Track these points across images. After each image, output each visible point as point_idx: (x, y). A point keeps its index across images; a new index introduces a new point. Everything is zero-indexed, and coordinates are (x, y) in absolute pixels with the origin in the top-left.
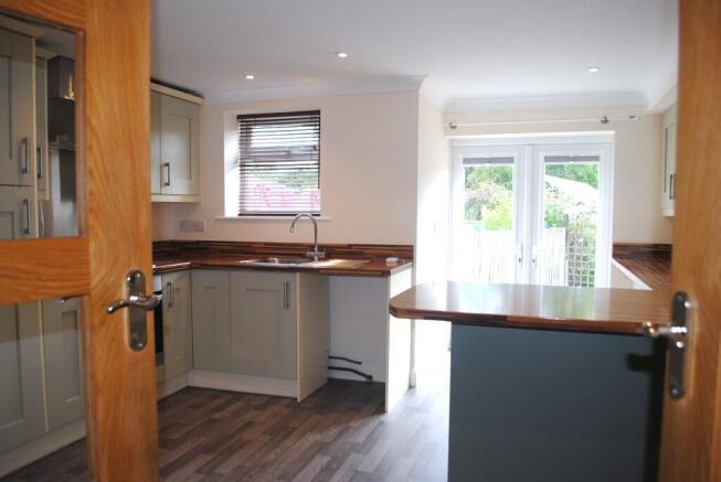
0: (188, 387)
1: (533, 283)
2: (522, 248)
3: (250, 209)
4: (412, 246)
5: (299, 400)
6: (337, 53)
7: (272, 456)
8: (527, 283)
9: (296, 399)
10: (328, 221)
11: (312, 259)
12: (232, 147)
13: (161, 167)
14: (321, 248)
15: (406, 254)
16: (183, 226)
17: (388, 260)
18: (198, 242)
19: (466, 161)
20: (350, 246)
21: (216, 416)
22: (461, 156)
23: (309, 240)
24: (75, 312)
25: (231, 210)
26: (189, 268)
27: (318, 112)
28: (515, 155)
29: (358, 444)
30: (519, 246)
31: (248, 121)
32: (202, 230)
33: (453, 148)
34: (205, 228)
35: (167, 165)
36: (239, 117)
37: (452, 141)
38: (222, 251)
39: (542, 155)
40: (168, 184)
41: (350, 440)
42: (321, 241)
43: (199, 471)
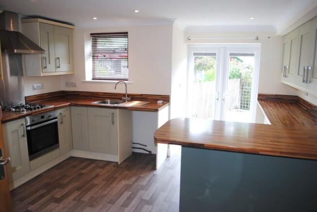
0: (71, 157)
1: (222, 120)
2: (219, 94)
3: (97, 76)
4: (169, 96)
5: (119, 163)
6: (134, 10)
7: (106, 192)
8: (220, 120)
9: (117, 163)
10: (132, 84)
11: (124, 101)
12: (88, 48)
13: (56, 60)
14: (129, 95)
15: (166, 99)
16: (67, 84)
17: (158, 102)
18: (74, 92)
19: (195, 54)
20: (141, 95)
21: (83, 171)
22: (193, 52)
23: (123, 92)
25: (89, 77)
26: (70, 105)
27: (127, 33)
28: (217, 52)
29: (143, 186)
30: (217, 93)
31: (95, 36)
32: (76, 86)
33: (189, 48)
34: (77, 85)
35: (58, 58)
36: (91, 34)
38: (85, 96)
39: (229, 53)
40: (59, 67)
41: (140, 184)
42: (129, 92)
43: (74, 200)
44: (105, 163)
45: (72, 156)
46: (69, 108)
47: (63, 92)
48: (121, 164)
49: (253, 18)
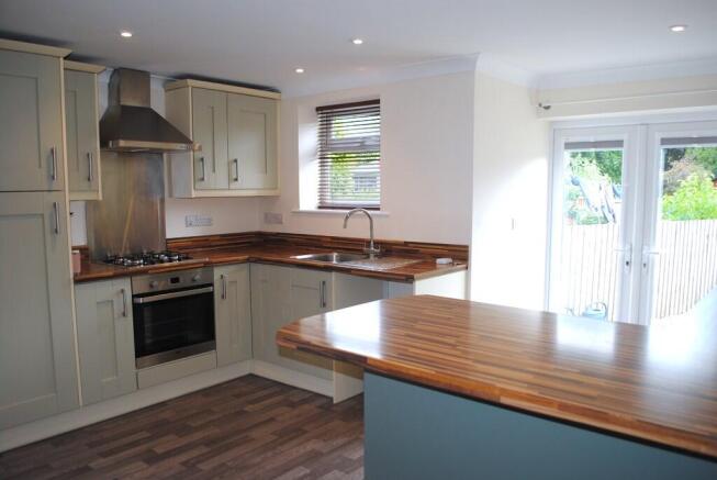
0: (251, 375)
2: (631, 250)
3: (329, 201)
4: (467, 247)
5: (335, 402)
6: (351, 41)
7: (258, 460)
9: (331, 399)
10: (387, 216)
11: (367, 256)
12: (308, 139)
13: (229, 164)
14: (378, 244)
15: (459, 255)
16: (268, 218)
17: (439, 261)
18: (278, 234)
19: (568, 146)
20: (406, 243)
21: (248, 408)
22: (563, 141)
23: (365, 235)
24: (112, 301)
25: (308, 200)
26: (248, 261)
27: (378, 102)
28: (624, 137)
29: (351, 460)
30: (628, 247)
31: (328, 112)
32: (281, 223)
33: (554, 130)
34: (284, 221)
35: (236, 161)
36: (318, 109)
37: (552, 123)
38: (297, 244)
39: (658, 137)
40: (236, 180)
41: (346, 455)
42: (378, 236)
43: (184, 464)
44: (307, 396)
45: (253, 372)
46: (246, 265)
47: (259, 234)
48: (338, 404)
49: (680, 29)
